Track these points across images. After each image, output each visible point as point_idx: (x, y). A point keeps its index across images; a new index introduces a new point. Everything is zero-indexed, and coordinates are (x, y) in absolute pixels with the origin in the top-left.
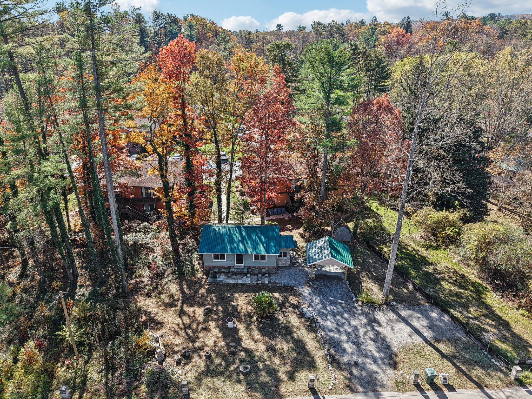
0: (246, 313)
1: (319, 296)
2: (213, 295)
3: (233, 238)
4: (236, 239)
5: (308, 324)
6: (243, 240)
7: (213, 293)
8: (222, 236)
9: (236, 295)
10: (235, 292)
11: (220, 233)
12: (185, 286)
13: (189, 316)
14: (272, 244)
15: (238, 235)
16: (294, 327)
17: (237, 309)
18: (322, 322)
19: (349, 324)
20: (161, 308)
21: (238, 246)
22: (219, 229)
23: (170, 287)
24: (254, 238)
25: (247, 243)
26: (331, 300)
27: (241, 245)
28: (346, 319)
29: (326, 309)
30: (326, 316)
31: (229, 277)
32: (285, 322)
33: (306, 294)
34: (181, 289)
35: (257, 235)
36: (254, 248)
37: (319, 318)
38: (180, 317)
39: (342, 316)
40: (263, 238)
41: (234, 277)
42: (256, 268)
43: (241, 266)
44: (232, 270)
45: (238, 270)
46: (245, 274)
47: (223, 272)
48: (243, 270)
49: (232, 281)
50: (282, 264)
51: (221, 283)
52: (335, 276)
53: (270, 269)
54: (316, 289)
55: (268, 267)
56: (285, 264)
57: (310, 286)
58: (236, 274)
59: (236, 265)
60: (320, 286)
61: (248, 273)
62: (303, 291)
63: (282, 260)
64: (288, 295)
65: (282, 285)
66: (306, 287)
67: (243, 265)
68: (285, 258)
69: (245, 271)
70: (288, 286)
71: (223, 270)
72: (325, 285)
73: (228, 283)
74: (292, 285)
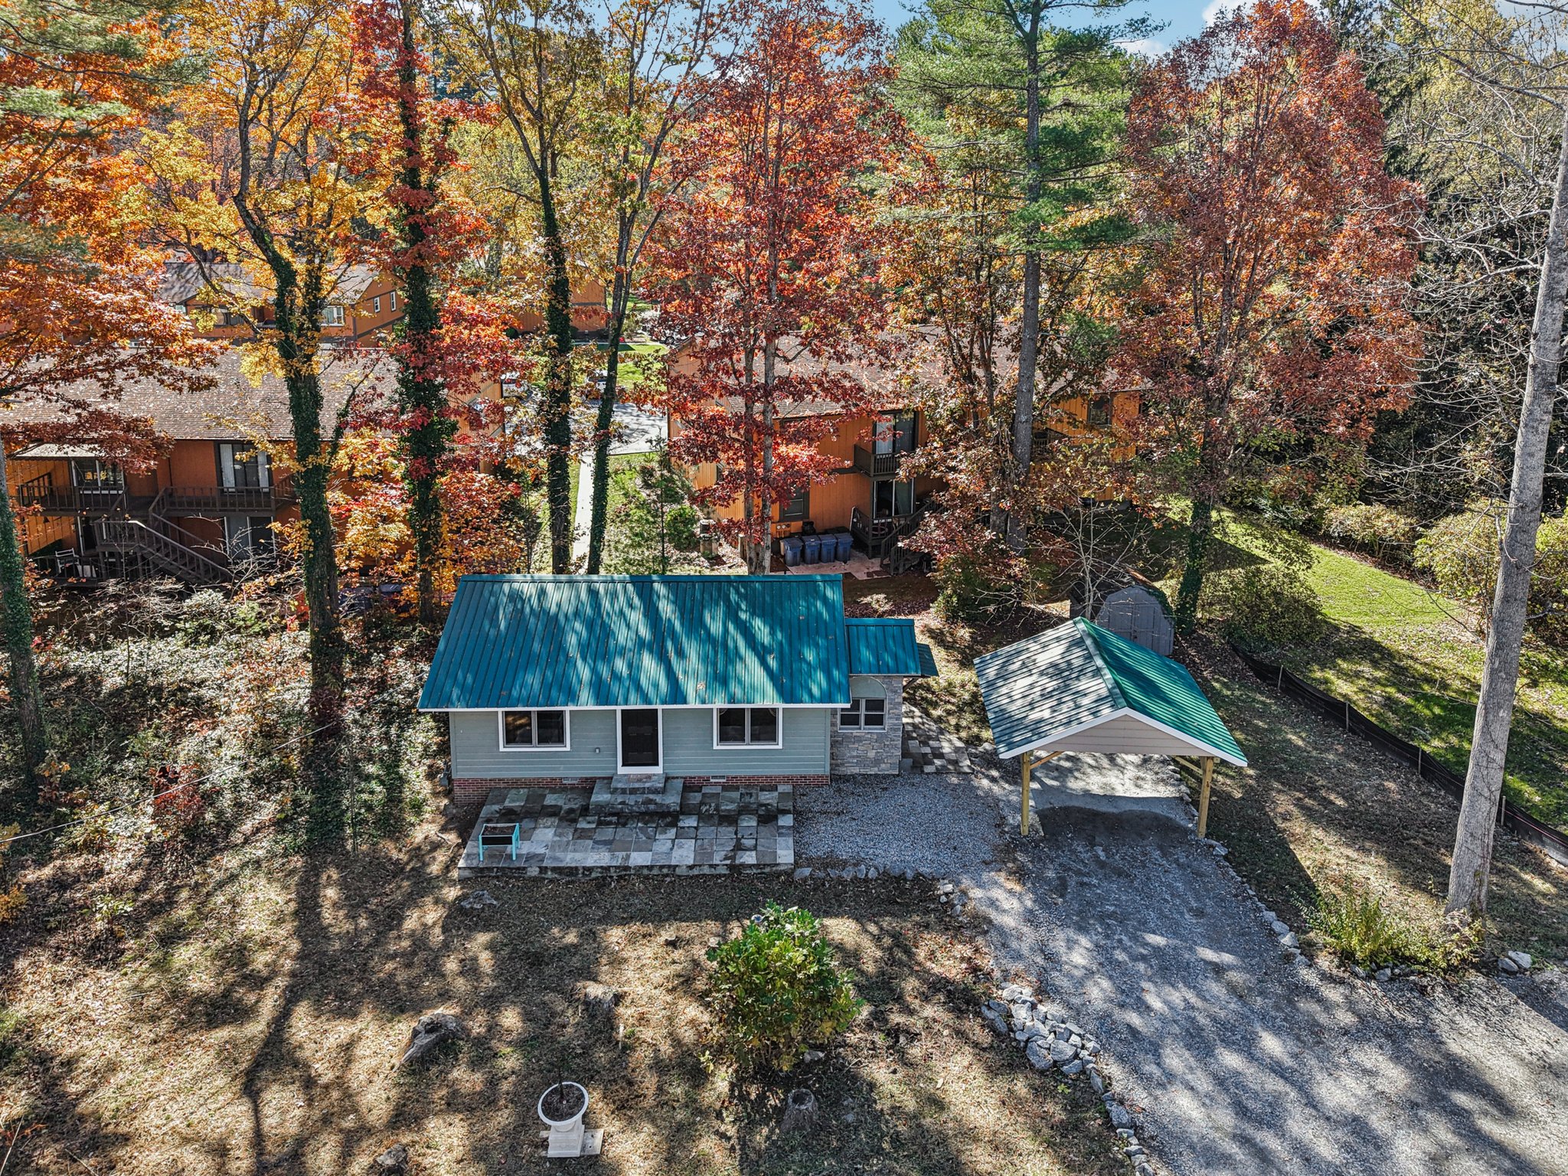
0: (666, 1049)
1: (1082, 929)
2: (483, 938)
3: (608, 633)
4: (622, 636)
5: (1056, 1111)
6: (660, 642)
7: (486, 928)
8: (553, 625)
9: (615, 935)
10: (608, 919)
11: (542, 613)
12: (331, 893)
13: (309, 1083)
14: (810, 655)
15: (636, 617)
16: (971, 1135)
17: (610, 1022)
18: (1141, 1097)
19: (1312, 1103)
20: (146, 1031)
21: (634, 668)
22: (542, 593)
23: (248, 898)
24: (716, 627)
25: (681, 654)
26: (1157, 950)
27: (649, 664)
28: (1277, 1069)
29: (1143, 1008)
30: (1155, 1050)
31: (581, 835)
32: (910, 1104)
33: (1008, 921)
34: (307, 910)
35: (732, 614)
36: (720, 679)
37: (1114, 1069)
38: (251, 1089)
39: (1247, 1046)
40: (761, 629)
41: (608, 833)
42: (725, 788)
43: (649, 777)
44: (600, 797)
45: (631, 800)
46: (668, 818)
47: (553, 812)
48: (658, 798)
49: (596, 858)
50: (862, 761)
51: (534, 871)
52: (1141, 816)
53: (801, 785)
54: (1061, 888)
55: (788, 779)
56: (877, 762)
57: (1021, 875)
58: (622, 818)
59: (622, 770)
60: (1079, 873)
61: (685, 810)
62: (993, 903)
63: (859, 740)
64: (907, 926)
65: (872, 874)
66: (1001, 877)
67: (658, 770)
68: (876, 729)
69: (672, 800)
70: (902, 877)
71: (550, 800)
72: (1102, 865)
73: (572, 871)
74: (925, 870)
